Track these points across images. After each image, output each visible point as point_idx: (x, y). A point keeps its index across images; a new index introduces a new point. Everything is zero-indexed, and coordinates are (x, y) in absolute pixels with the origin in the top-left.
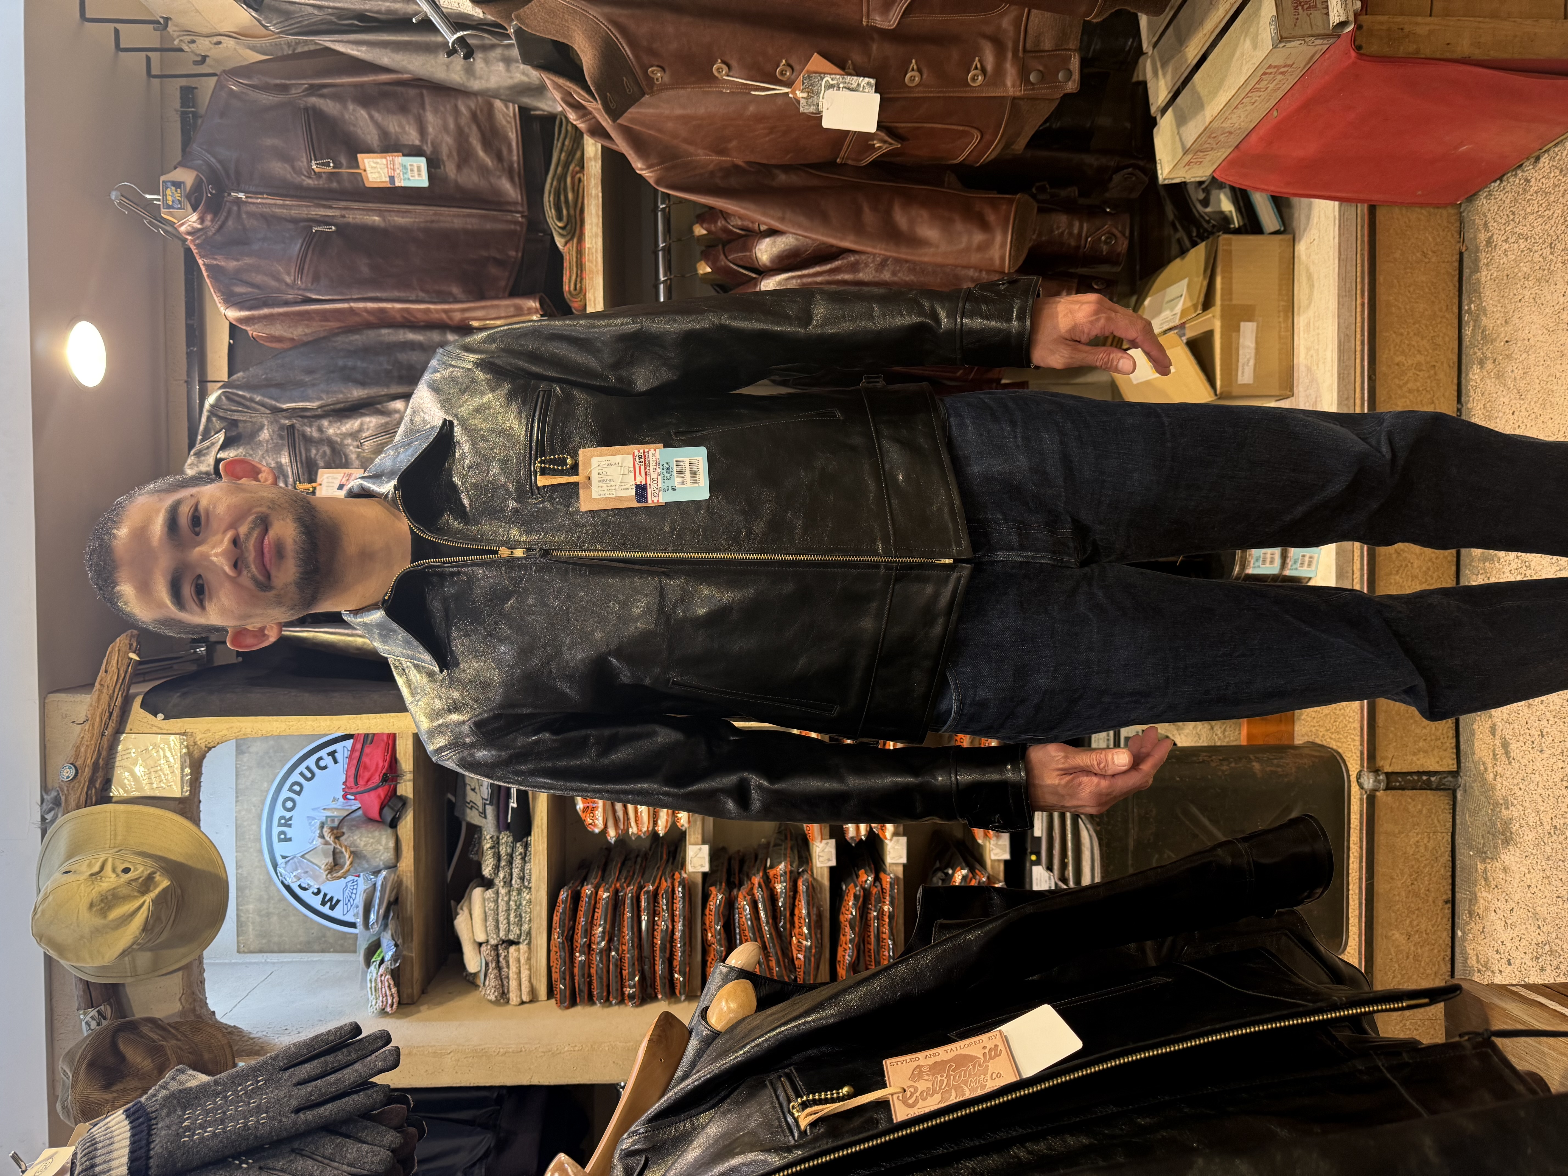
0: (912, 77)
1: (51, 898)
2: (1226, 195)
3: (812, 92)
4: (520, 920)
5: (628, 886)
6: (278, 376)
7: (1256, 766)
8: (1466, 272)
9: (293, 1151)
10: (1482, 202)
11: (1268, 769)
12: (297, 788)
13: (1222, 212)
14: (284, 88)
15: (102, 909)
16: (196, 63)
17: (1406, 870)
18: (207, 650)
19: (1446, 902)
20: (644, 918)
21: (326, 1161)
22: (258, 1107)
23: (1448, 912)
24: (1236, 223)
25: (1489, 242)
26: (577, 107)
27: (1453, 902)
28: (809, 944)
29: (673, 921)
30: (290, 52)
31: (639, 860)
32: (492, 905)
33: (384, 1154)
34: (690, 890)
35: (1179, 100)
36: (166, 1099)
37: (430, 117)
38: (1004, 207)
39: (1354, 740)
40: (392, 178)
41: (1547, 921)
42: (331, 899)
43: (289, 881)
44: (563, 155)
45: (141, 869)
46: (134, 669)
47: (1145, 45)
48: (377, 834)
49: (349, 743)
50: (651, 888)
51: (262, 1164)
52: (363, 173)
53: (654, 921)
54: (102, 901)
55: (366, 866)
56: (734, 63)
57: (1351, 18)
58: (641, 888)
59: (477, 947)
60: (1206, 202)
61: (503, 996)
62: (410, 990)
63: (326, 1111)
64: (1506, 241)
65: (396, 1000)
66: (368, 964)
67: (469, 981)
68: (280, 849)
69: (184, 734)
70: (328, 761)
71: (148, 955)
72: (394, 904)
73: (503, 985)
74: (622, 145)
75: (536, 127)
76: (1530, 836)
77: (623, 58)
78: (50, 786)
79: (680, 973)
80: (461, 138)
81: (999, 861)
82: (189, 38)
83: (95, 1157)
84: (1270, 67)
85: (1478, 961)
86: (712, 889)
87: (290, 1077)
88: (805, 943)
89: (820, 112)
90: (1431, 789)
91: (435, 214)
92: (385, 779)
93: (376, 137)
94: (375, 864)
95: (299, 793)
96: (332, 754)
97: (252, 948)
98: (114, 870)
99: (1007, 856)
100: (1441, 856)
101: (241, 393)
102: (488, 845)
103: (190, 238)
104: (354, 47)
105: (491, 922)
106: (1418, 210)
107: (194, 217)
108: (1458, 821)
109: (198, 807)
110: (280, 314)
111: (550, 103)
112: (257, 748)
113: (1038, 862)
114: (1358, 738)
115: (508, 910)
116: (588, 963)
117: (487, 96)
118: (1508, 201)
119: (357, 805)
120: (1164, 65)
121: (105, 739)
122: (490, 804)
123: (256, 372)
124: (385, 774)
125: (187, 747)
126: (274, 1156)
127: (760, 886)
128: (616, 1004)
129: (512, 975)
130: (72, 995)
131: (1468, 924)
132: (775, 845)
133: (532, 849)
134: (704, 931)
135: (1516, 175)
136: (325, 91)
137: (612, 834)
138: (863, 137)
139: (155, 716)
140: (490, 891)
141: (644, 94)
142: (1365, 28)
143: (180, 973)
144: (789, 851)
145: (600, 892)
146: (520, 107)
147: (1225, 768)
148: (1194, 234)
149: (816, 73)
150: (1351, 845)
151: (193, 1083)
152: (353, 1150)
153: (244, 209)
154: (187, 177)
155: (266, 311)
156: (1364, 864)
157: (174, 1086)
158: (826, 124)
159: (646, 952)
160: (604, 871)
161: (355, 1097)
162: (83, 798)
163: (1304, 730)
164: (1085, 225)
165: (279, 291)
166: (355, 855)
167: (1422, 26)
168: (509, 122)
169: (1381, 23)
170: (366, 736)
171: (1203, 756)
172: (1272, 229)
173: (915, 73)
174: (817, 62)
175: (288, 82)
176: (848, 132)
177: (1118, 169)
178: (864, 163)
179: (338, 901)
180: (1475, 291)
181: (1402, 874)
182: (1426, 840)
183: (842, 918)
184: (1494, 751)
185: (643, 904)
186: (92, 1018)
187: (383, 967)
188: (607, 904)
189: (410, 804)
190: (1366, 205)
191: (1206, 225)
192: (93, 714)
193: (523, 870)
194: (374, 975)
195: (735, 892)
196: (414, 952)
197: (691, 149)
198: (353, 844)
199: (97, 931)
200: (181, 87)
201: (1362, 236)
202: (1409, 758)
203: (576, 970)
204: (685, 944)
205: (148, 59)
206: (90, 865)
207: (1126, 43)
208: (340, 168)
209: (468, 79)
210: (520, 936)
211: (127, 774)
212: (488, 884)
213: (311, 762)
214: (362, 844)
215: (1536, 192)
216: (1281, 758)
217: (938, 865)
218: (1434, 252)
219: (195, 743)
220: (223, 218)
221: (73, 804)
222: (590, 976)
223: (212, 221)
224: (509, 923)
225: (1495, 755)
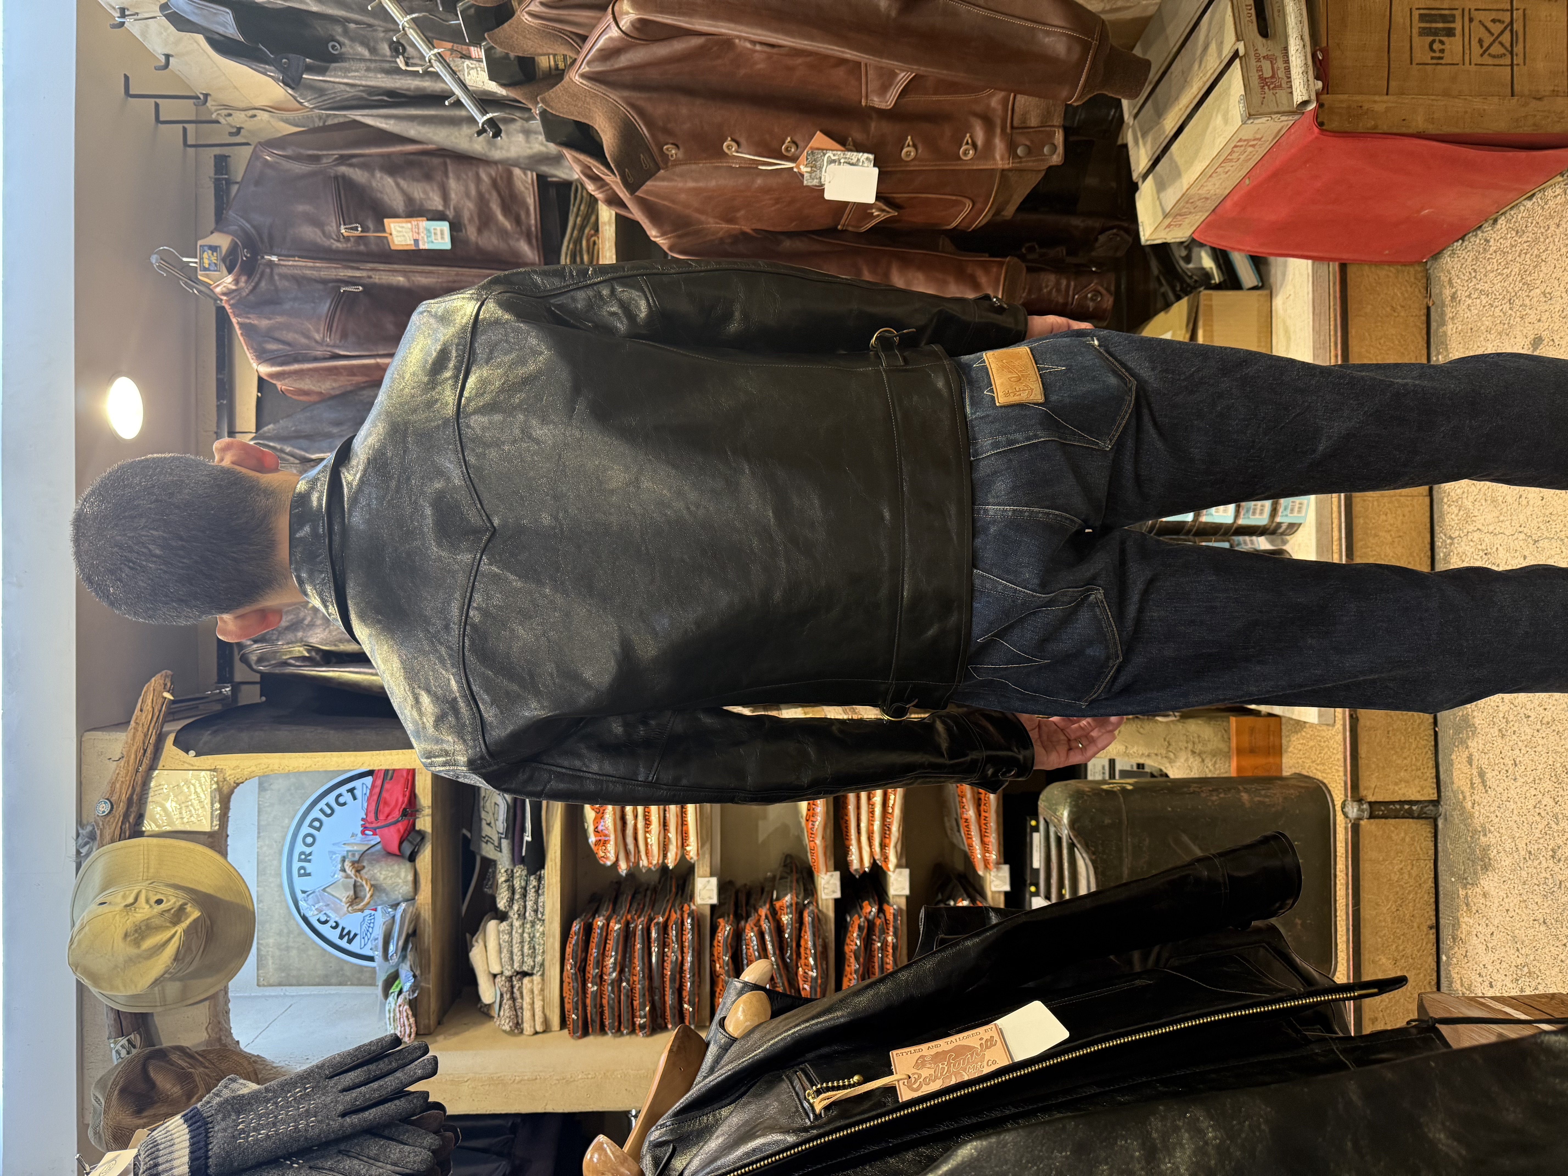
0: (908, 152)
1: (87, 928)
2: (1207, 252)
3: (815, 167)
4: (534, 952)
5: (639, 917)
6: (307, 428)
7: (1245, 796)
8: (1434, 325)
9: (340, 1152)
10: (1446, 259)
11: (1257, 799)
12: (317, 824)
13: (1203, 269)
14: (316, 159)
15: (135, 939)
16: (231, 134)
17: (1391, 896)
18: (232, 690)
19: (1431, 928)
20: (655, 949)
21: (372, 1161)
22: (307, 1111)
23: (1433, 937)
24: (1217, 278)
25: (1453, 297)
26: (595, 178)
27: (1437, 927)
28: (815, 975)
29: (682, 952)
30: (321, 124)
31: (649, 893)
32: (506, 937)
33: (426, 1154)
34: (698, 921)
35: (1159, 167)
36: (220, 1105)
37: (452, 183)
38: (995, 270)
39: (1338, 771)
40: (416, 241)
41: (1526, 943)
42: (349, 933)
43: (309, 915)
44: (579, 219)
45: (173, 900)
46: (168, 708)
47: (1126, 116)
48: (396, 867)
49: (369, 780)
50: (661, 919)
51: (312, 1164)
52: (390, 237)
53: (664, 952)
54: (136, 931)
55: (385, 899)
56: (743, 141)
57: (1313, 97)
58: (651, 920)
59: (491, 978)
60: (1188, 259)
61: (518, 1026)
62: (427, 1021)
63: (370, 1115)
64: (1469, 296)
65: (414, 1030)
66: (386, 995)
67: (483, 1013)
68: (300, 883)
69: (215, 770)
70: (347, 797)
71: (178, 985)
72: (413, 935)
73: (517, 1016)
74: (637, 214)
75: (553, 192)
76: (1506, 862)
77: (641, 137)
78: (85, 821)
79: (689, 1004)
80: (482, 202)
81: (999, 892)
82: (226, 112)
83: (158, 1157)
84: (1240, 140)
85: (1462, 985)
86: (721, 920)
87: (336, 1084)
88: (810, 973)
89: (822, 185)
90: (1413, 818)
91: (457, 275)
92: (404, 814)
93: (402, 203)
94: (394, 897)
95: (318, 829)
96: (351, 791)
97: (271, 981)
98: (147, 901)
99: (1007, 888)
100: (1425, 882)
101: (272, 444)
102: (503, 879)
103: (224, 298)
104: (383, 120)
105: (505, 954)
106: (1386, 267)
107: (229, 279)
108: (1440, 849)
109: (226, 841)
110: (310, 370)
111: (567, 171)
112: (280, 785)
113: (1037, 894)
114: (1342, 769)
115: (522, 942)
116: (600, 993)
117: (507, 165)
118: (1470, 259)
119: (377, 839)
120: (1144, 135)
121: (139, 775)
122: (506, 838)
123: (285, 425)
124: (405, 809)
125: (217, 783)
126: (323, 1157)
127: (767, 917)
128: (628, 1034)
129: (526, 1006)
130: (104, 1023)
131: (1452, 948)
132: (781, 878)
133: (545, 882)
134: (713, 962)
135: (1476, 236)
136: (354, 160)
137: (623, 868)
138: (862, 208)
139: (187, 752)
140: (504, 923)
141: (659, 169)
142: (1326, 106)
143: (207, 1003)
144: (794, 884)
145: (611, 924)
146: (538, 175)
147: (1214, 798)
148: (1178, 288)
149: (818, 149)
150: (1338, 873)
151: (244, 1091)
152: (395, 1151)
153: (277, 270)
154: (223, 241)
155: (296, 367)
156: (1350, 891)
157: (226, 1093)
158: (828, 196)
159: (657, 982)
160: (615, 904)
161: (397, 1102)
162: (117, 832)
163: (1291, 762)
164: (1072, 284)
165: (308, 348)
166: (376, 888)
167: (1380, 104)
168: (527, 188)
169: (1341, 101)
170: (387, 771)
171: (1193, 788)
172: (1251, 285)
173: (911, 149)
174: (819, 139)
175: (320, 153)
176: (848, 203)
177: (1103, 231)
178: (863, 230)
179: (355, 935)
180: (1442, 343)
181: (1388, 900)
182: (1409, 868)
183: (847, 949)
184: (1471, 780)
185: (654, 935)
186: (122, 1046)
187: (402, 997)
188: (618, 935)
189: (429, 838)
190: (1337, 264)
191: (1188, 280)
192: (129, 752)
193: (536, 903)
194: (393, 1005)
195: (743, 923)
196: (431, 984)
197: (703, 218)
198: (373, 877)
199: (131, 961)
200: (215, 156)
201: (1335, 292)
202: (1391, 787)
203: (588, 1001)
204: (694, 975)
205: (185, 130)
206: (124, 897)
207: (1109, 114)
208: (368, 231)
209: (490, 150)
210: (533, 967)
211: (159, 809)
212: (502, 917)
213: (331, 798)
214: (382, 877)
215: (1495, 252)
216: (1269, 789)
217: (940, 897)
218: (1402, 307)
219: (225, 780)
220: (256, 279)
221: (108, 838)
222: (602, 1006)
223: (246, 282)
224: (523, 955)
225: (1472, 784)
